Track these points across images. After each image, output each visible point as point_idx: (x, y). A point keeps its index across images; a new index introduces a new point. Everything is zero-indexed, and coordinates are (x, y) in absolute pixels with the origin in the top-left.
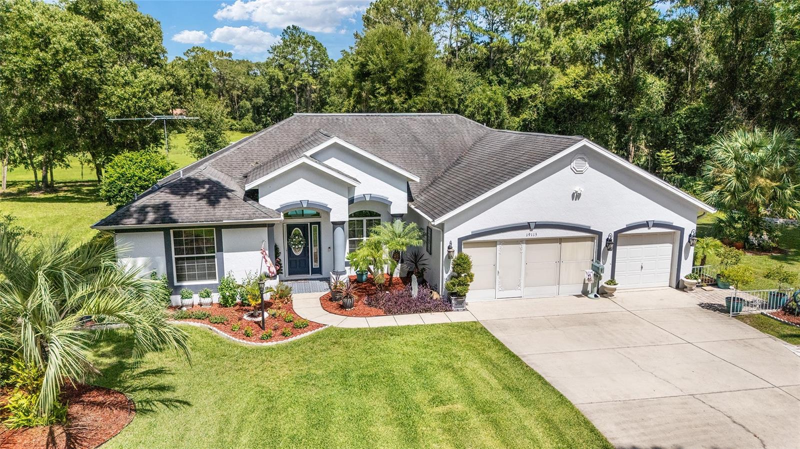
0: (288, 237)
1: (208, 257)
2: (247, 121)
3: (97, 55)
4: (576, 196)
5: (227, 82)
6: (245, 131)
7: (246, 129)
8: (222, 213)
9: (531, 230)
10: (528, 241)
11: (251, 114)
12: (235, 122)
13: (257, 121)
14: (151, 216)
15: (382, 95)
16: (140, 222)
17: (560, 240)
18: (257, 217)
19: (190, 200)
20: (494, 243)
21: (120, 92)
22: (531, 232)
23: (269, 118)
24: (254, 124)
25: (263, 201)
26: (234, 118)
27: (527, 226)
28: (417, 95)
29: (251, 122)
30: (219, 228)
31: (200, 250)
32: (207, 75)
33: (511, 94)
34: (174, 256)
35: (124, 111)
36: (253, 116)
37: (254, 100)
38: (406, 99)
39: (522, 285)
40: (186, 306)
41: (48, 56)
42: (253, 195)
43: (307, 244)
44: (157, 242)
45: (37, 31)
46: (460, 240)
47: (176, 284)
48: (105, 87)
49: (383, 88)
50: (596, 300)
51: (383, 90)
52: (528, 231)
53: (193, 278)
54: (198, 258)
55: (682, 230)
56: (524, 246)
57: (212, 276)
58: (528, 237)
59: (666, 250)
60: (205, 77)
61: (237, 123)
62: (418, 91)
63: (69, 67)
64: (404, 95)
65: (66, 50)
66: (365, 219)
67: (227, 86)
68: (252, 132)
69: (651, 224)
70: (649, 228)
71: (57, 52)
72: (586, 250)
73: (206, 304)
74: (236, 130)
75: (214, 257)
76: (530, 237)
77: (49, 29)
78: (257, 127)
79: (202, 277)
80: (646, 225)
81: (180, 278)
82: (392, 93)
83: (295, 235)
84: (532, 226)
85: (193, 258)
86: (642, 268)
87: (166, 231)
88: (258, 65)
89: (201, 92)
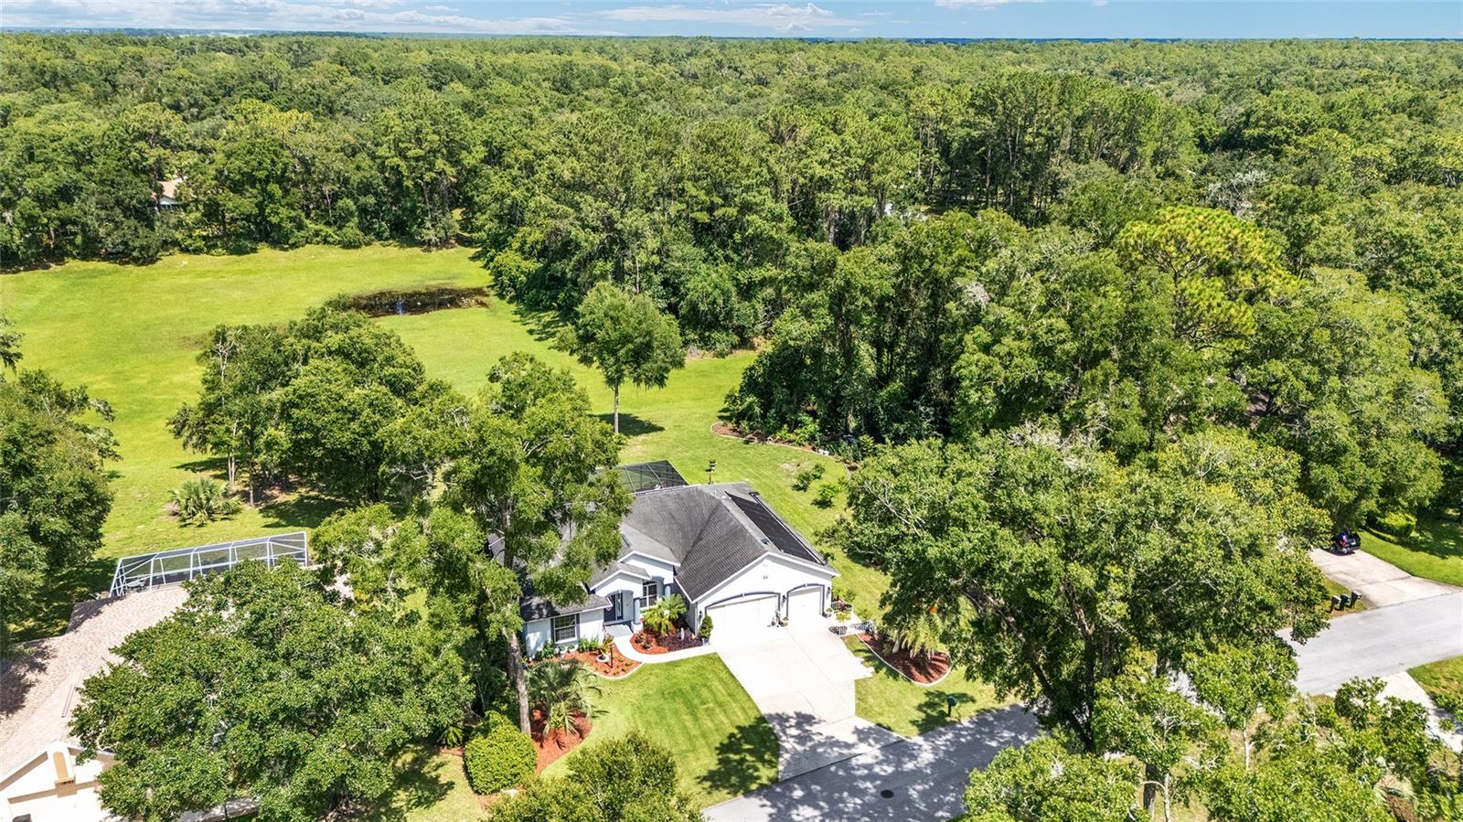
1: (572, 627)
4: (765, 577)
6: (349, 245)
7: (349, 242)
10: (742, 602)
11: (356, 220)
12: (330, 231)
13: (366, 229)
14: (545, 612)
17: (758, 599)
20: (725, 605)
22: (742, 598)
23: (383, 224)
25: (598, 593)
26: (328, 224)
27: (740, 596)
29: (357, 232)
30: (581, 613)
31: (568, 624)
34: (555, 629)
40: (563, 655)
42: (593, 591)
43: (615, 604)
44: (547, 623)
46: (706, 608)
47: (556, 642)
50: (776, 628)
53: (565, 638)
54: (567, 628)
55: (824, 586)
56: (740, 604)
57: (574, 636)
59: (817, 595)
66: (648, 586)
70: (806, 587)
72: (773, 602)
73: (573, 652)
75: (575, 627)
79: (569, 637)
80: (804, 585)
81: (559, 639)
84: (743, 595)
85: (564, 628)
86: (804, 606)
87: (552, 619)
89: (276, 189)
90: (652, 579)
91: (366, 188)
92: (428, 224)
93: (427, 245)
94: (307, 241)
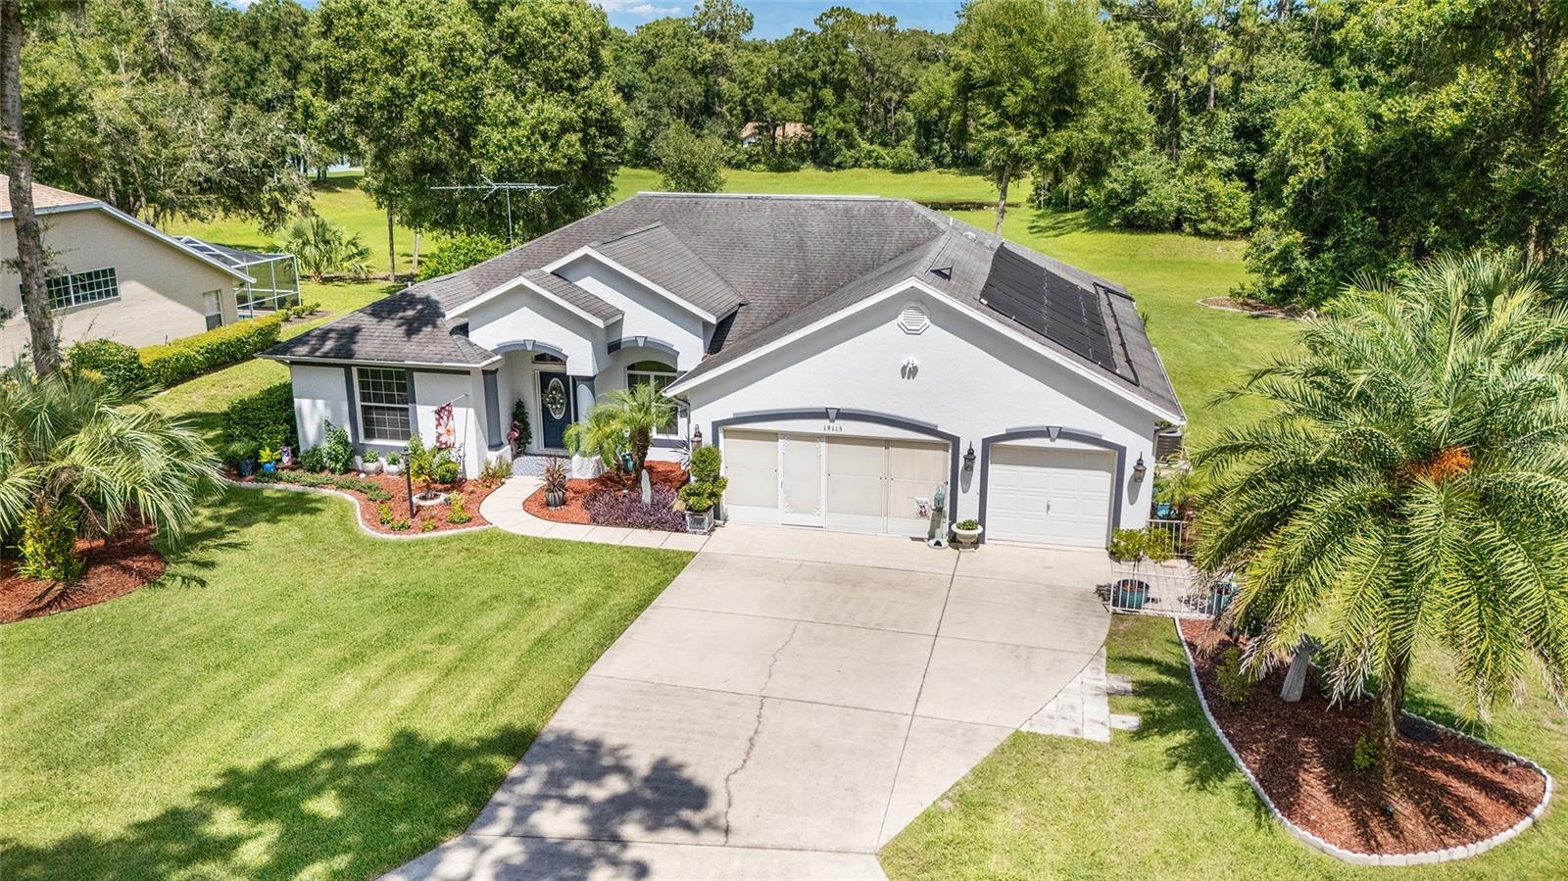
0: (543, 391)
1: (401, 409)
2: (906, 150)
3: (468, 80)
4: (910, 372)
5: (877, 75)
6: (900, 168)
7: (901, 165)
8: (412, 351)
9: (832, 421)
10: (831, 439)
11: (913, 137)
12: (883, 152)
13: (923, 150)
14: (329, 345)
15: (990, 128)
16: (312, 353)
17: (888, 443)
18: (451, 361)
19: (388, 326)
20: (774, 436)
22: (831, 424)
23: (945, 145)
24: (916, 155)
25: (473, 336)
26: (884, 144)
27: (823, 414)
28: (1057, 128)
29: (912, 152)
30: (411, 370)
31: (390, 399)
32: (843, 63)
34: (358, 404)
35: (502, 167)
36: (916, 141)
38: (1037, 136)
39: (823, 508)
40: (368, 473)
41: (400, 83)
43: (568, 404)
44: (335, 380)
45: (391, 46)
46: (716, 425)
47: (362, 440)
48: (481, 127)
49: (993, 114)
50: (937, 551)
51: (992, 118)
52: (826, 422)
53: (383, 435)
54: (389, 409)
55: (1121, 451)
56: (824, 445)
57: (406, 436)
58: (827, 432)
59: (1098, 481)
60: (838, 66)
61: (888, 154)
62: (1061, 120)
63: (426, 100)
64: (1030, 127)
65: (424, 75)
66: (652, 374)
67: (876, 83)
68: (912, 170)
69: (1054, 433)
70: (1053, 440)
71: (413, 77)
73: (392, 474)
74: (885, 167)
75: (407, 409)
76: (830, 432)
77: (408, 41)
78: (923, 162)
79: (395, 436)
80: (1045, 433)
81: (369, 435)
82: (1006, 126)
83: (554, 388)
84: (832, 414)
85: (383, 408)
86: (1048, 506)
87: (348, 368)
88: (942, 38)
89: (828, 95)
90: (641, 344)
94: (857, 164)
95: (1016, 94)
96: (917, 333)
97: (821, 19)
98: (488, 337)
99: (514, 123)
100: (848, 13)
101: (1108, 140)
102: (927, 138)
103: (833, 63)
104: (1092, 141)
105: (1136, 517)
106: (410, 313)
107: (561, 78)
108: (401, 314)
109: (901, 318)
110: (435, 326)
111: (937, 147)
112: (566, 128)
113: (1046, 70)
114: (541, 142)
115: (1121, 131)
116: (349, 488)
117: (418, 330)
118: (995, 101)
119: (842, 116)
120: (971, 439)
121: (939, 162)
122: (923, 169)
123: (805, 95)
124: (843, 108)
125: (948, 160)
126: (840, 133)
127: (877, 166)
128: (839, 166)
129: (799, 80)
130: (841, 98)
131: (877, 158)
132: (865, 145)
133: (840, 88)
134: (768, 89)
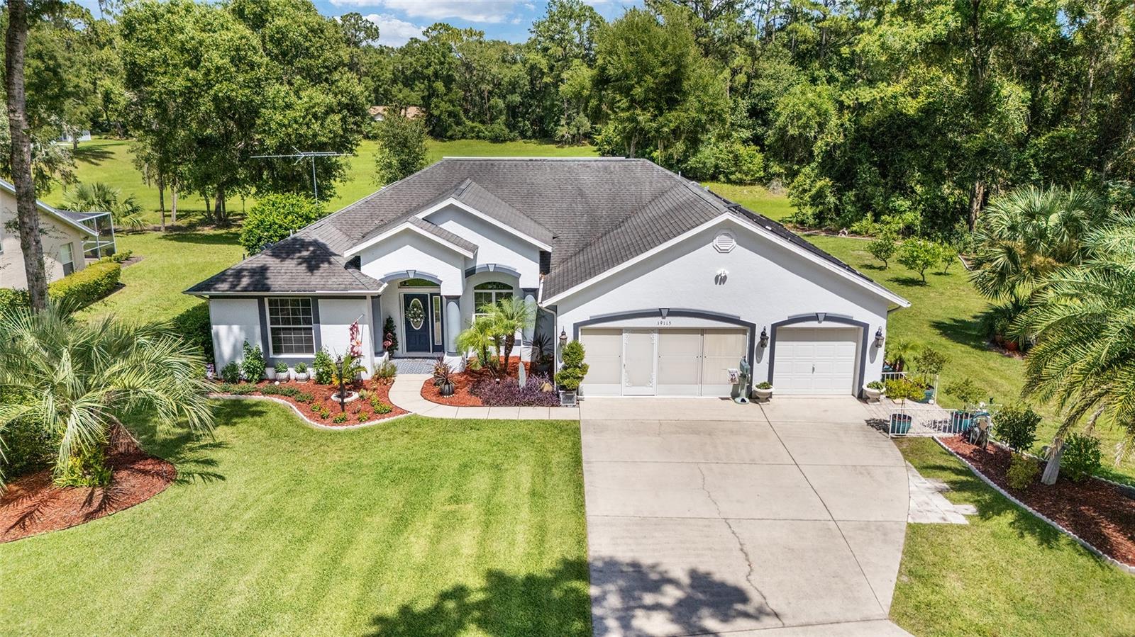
0: (406, 309)
1: (305, 329)
2: (499, 126)
3: (254, 73)
4: (721, 280)
5: (475, 72)
6: (496, 139)
7: (497, 137)
8: (317, 283)
9: (664, 318)
10: (661, 331)
11: (503, 117)
12: (483, 128)
13: (512, 126)
14: (245, 281)
16: (233, 287)
17: (703, 331)
18: (354, 289)
19: (290, 264)
20: (619, 331)
21: (278, 117)
22: (663, 320)
23: (527, 122)
24: (507, 131)
25: (365, 269)
26: (483, 122)
27: (658, 313)
28: (670, 110)
29: (504, 127)
30: (316, 298)
31: (297, 321)
32: (449, 64)
33: (843, 98)
34: (269, 326)
35: (283, 140)
36: (507, 120)
37: (509, 97)
38: (656, 116)
39: (655, 381)
40: (281, 381)
41: (198, 76)
42: (355, 263)
43: (426, 318)
44: (250, 310)
45: (188, 46)
46: (576, 326)
47: (272, 355)
48: (263, 110)
49: (625, 100)
50: (743, 406)
52: (659, 319)
53: (289, 350)
54: (294, 329)
55: (866, 326)
56: (656, 336)
57: (310, 350)
58: (660, 326)
59: (848, 349)
60: (446, 66)
61: (486, 129)
62: (672, 104)
63: (222, 88)
64: (652, 110)
65: (218, 69)
66: (494, 292)
67: (475, 78)
68: (504, 141)
69: (821, 318)
70: (820, 322)
71: (209, 70)
72: (738, 344)
73: (302, 380)
74: (484, 138)
75: (311, 329)
76: (662, 326)
77: (201, 43)
78: (512, 135)
79: (299, 350)
80: (815, 317)
81: (277, 350)
82: (636, 108)
83: (414, 306)
84: (664, 313)
85: (290, 329)
86: (813, 369)
87: (261, 299)
88: (517, 47)
89: (440, 86)
90: (491, 270)
91: (513, 86)
92: (563, 122)
93: (562, 142)
94: (463, 136)
95: (641, 86)
96: (726, 251)
97: (428, 31)
98: (376, 270)
99: (289, 106)
100: (447, 28)
101: (704, 118)
102: (514, 118)
103: (442, 63)
104: (693, 119)
105: (874, 372)
106: (305, 253)
107: (321, 72)
108: (298, 255)
109: (716, 242)
110: (330, 263)
111: (521, 124)
112: (330, 110)
113: (663, 70)
114: (314, 121)
115: (712, 111)
116: (273, 393)
117: (317, 267)
118: (627, 91)
119: (451, 102)
120: (763, 323)
121: (523, 135)
122: (512, 140)
123: (423, 86)
124: (452, 96)
125: (529, 133)
126: (450, 114)
127: (478, 137)
128: (451, 138)
129: (418, 76)
130: (449, 90)
131: (478, 132)
132: (469, 123)
133: (449, 80)
134: (394, 81)
